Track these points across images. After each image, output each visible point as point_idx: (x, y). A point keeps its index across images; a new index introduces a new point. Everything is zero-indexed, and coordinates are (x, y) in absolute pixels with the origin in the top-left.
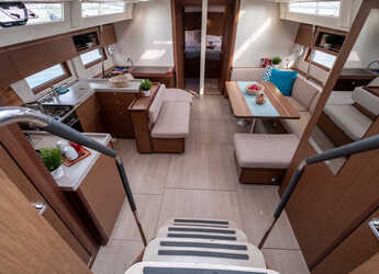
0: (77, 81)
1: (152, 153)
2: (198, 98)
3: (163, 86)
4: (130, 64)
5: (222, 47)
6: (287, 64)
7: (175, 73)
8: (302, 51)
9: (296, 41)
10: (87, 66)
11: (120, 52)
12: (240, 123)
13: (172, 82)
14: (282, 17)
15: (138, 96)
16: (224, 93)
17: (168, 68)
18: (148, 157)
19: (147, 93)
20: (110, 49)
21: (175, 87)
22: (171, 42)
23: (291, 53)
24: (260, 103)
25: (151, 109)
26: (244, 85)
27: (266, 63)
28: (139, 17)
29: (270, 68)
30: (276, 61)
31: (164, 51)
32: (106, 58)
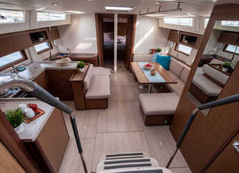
0: (32, 62)
1: (86, 109)
2: (113, 73)
3: (92, 65)
4: (69, 52)
5: (126, 42)
6: (164, 52)
8: (172, 45)
9: (169, 39)
10: (39, 53)
11: (62, 44)
12: (141, 87)
13: (97, 62)
14: (160, 26)
15: (76, 72)
16: (129, 69)
17: (93, 54)
18: (84, 112)
19: (82, 70)
20: (55, 42)
21: (98, 66)
22: (95, 39)
23: (166, 46)
24: (153, 74)
25: (85, 80)
26: (142, 64)
27: (153, 51)
28: (75, 23)
29: (156, 54)
30: (159, 51)
31: (91, 44)
32: (52, 48)
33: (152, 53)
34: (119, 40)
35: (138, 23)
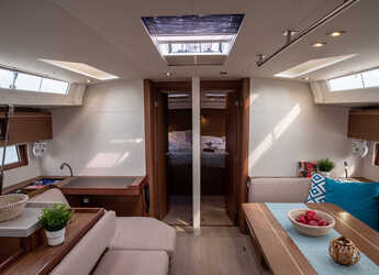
2: (190, 232)
5: (228, 149)
7: (147, 187)
9: (350, 135)
11: (54, 154)
13: (141, 202)
14: (319, 100)
16: (240, 223)
17: (134, 179)
20: (35, 150)
21: (145, 213)
28: (94, 102)
30: (326, 166)
32: (26, 163)
33: (305, 174)
34: (210, 144)
35: (253, 98)
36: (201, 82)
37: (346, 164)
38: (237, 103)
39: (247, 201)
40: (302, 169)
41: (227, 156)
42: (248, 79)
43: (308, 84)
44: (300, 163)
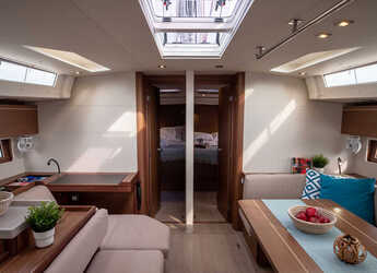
2: (184, 229)
7: (138, 184)
9: (344, 131)
13: (132, 202)
14: (314, 96)
17: (125, 175)
20: (21, 144)
21: (137, 211)
27: (300, 166)
28: (83, 96)
30: (319, 163)
31: (119, 150)
32: (11, 158)
33: (299, 170)
34: (201, 140)
35: (249, 93)
36: (196, 76)
37: (339, 160)
38: (231, 99)
39: (241, 198)
40: (296, 166)
41: (219, 153)
42: (243, 73)
43: (304, 80)
44: (294, 159)
